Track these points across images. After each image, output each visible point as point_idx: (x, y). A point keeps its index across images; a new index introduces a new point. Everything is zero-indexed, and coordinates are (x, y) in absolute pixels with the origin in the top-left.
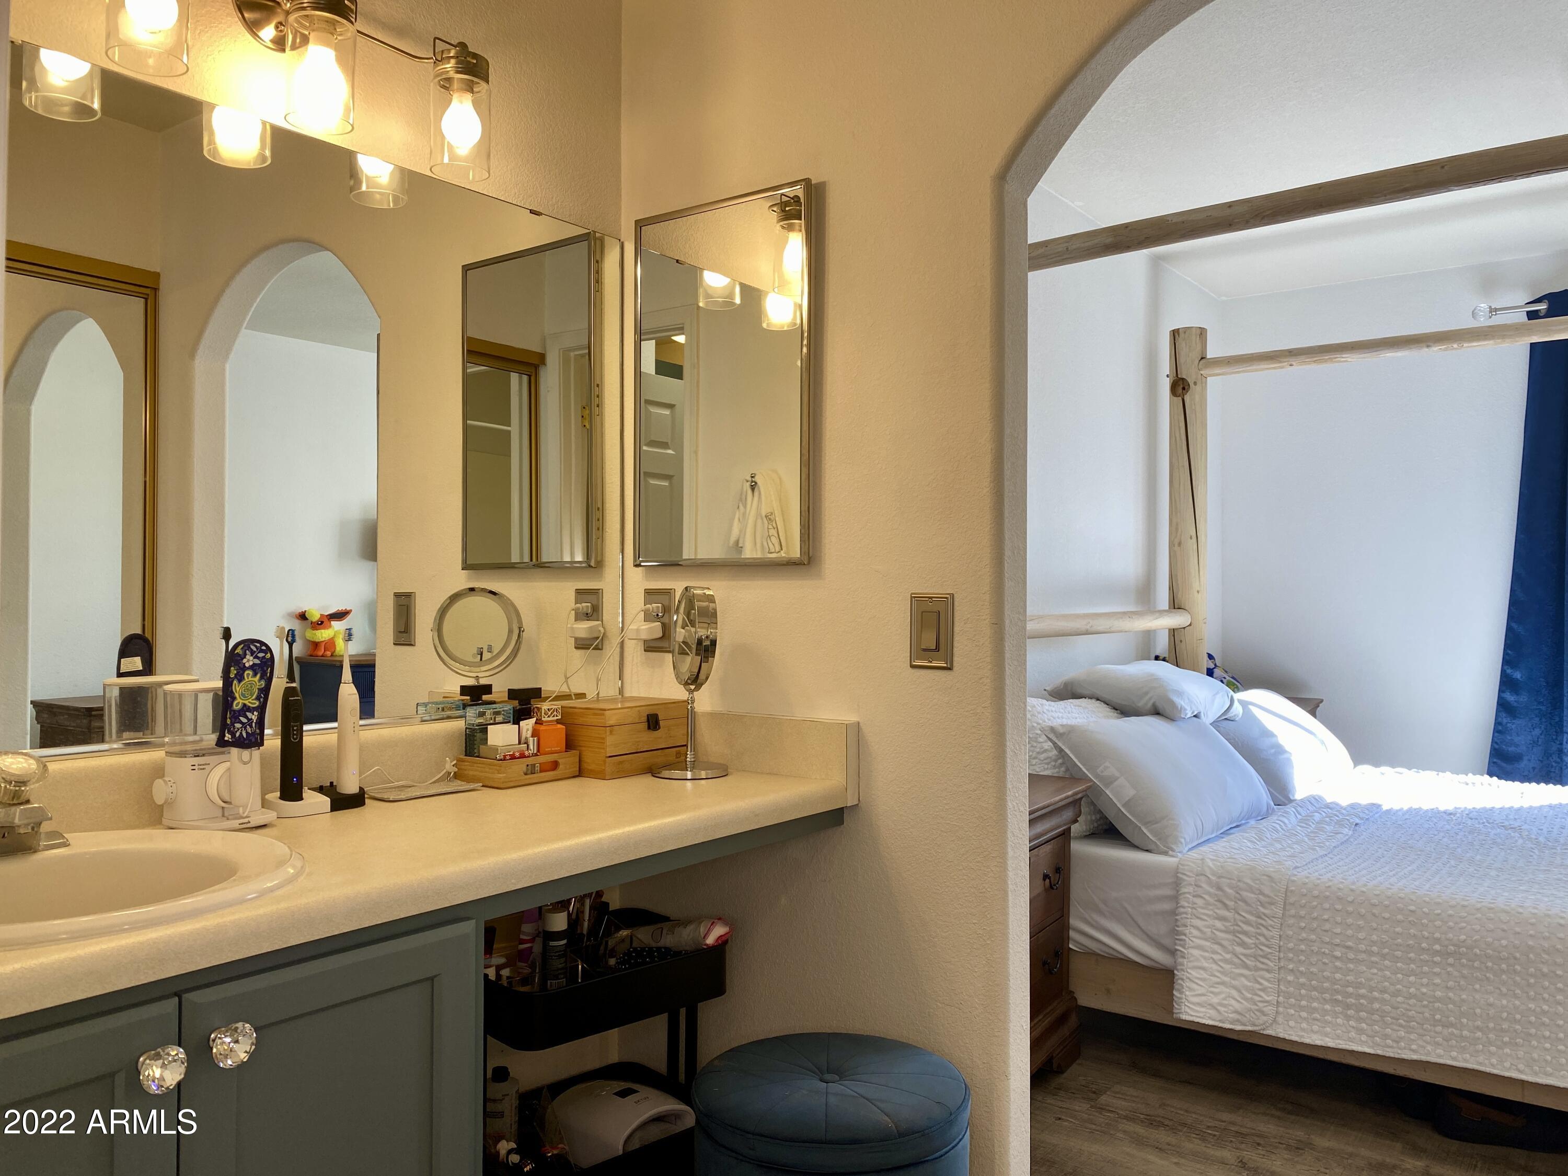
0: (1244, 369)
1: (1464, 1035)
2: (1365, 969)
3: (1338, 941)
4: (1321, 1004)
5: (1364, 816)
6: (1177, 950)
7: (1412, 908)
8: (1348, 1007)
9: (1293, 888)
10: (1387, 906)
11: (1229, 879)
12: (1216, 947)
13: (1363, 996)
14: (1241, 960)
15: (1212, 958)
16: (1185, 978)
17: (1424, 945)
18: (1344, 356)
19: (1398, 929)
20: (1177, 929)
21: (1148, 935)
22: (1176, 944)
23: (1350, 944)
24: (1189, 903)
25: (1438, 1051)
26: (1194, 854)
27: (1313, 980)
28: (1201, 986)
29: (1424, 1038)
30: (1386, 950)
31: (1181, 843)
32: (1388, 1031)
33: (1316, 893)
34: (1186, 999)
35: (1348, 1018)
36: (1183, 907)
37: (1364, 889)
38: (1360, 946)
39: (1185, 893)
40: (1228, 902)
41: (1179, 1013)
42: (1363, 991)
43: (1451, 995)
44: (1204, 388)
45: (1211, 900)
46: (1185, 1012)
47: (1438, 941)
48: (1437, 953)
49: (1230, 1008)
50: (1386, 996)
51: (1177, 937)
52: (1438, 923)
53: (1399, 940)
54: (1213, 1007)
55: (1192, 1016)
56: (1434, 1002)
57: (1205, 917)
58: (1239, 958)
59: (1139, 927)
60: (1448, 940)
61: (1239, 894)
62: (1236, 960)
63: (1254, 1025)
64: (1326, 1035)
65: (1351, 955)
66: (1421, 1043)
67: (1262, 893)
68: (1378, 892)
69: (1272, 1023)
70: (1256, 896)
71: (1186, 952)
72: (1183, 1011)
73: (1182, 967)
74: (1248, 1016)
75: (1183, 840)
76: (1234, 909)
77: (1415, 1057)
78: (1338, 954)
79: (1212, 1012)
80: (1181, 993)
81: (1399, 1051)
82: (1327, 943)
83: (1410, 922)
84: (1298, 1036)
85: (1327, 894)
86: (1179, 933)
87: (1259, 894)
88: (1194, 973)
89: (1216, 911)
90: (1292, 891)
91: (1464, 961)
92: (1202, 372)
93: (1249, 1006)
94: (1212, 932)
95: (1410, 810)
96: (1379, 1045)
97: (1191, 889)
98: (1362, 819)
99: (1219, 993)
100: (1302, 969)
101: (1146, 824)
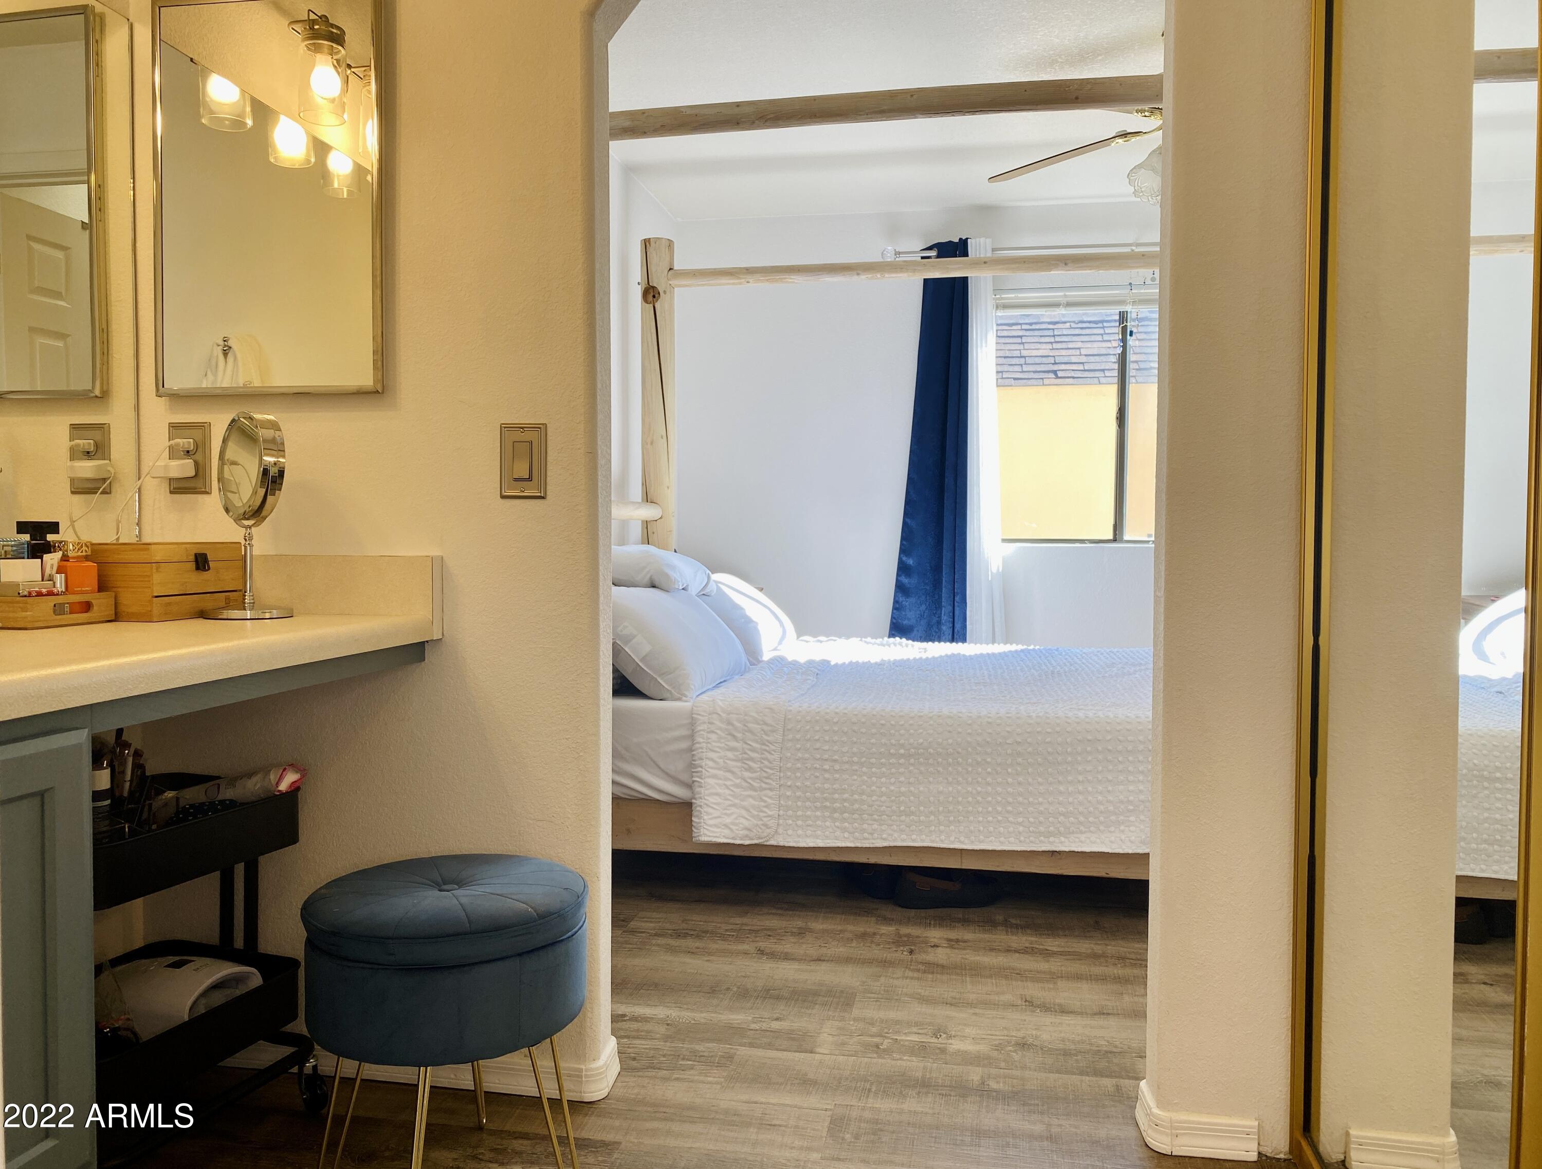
0: (707, 282)
1: (921, 820)
2: (848, 777)
3: (826, 756)
4: (813, 811)
5: (820, 668)
6: (694, 782)
7: (883, 722)
8: (835, 810)
9: (790, 717)
10: (864, 723)
11: (737, 714)
12: (729, 775)
13: (845, 800)
14: (750, 783)
15: (725, 785)
16: (702, 804)
17: (892, 751)
18: (792, 277)
19: (873, 741)
20: (694, 762)
21: (667, 774)
22: (692, 777)
23: (836, 757)
24: (704, 739)
25: (902, 836)
26: (704, 697)
27: (807, 792)
28: (717, 809)
29: (892, 828)
30: (864, 759)
31: (692, 689)
32: (865, 826)
33: (808, 718)
34: (704, 823)
35: (834, 820)
36: (698, 743)
37: (846, 711)
38: (844, 758)
39: (699, 731)
40: (736, 734)
41: (698, 836)
42: (846, 796)
43: (912, 789)
44: (672, 298)
45: (723, 735)
46: (704, 834)
47: (902, 746)
48: (902, 756)
49: (741, 825)
50: (864, 797)
51: (693, 770)
52: (902, 732)
53: (874, 750)
54: (726, 826)
55: (709, 836)
56: (900, 796)
57: (717, 749)
58: (747, 782)
59: (660, 768)
60: (910, 744)
61: (747, 726)
62: (745, 784)
63: (760, 838)
64: (817, 837)
65: (837, 767)
66: (890, 832)
67: (766, 724)
68: (856, 713)
69: (774, 835)
70: (760, 727)
71: (703, 781)
72: (702, 833)
73: (699, 796)
74: (755, 831)
75: (692, 687)
76: (742, 740)
77: (886, 844)
78: (826, 767)
79: (727, 832)
80: (700, 818)
81: (874, 841)
82: (817, 760)
83: (881, 733)
84: (795, 842)
85: (818, 718)
86: (696, 766)
87: (762, 724)
88: (711, 799)
89: (727, 743)
90: (789, 719)
91: (921, 760)
92: (670, 282)
93: (755, 822)
94: (724, 762)
95: (851, 663)
96: (858, 839)
97: (705, 727)
98: (819, 670)
99: (732, 814)
100: (798, 784)
101: (661, 675)
